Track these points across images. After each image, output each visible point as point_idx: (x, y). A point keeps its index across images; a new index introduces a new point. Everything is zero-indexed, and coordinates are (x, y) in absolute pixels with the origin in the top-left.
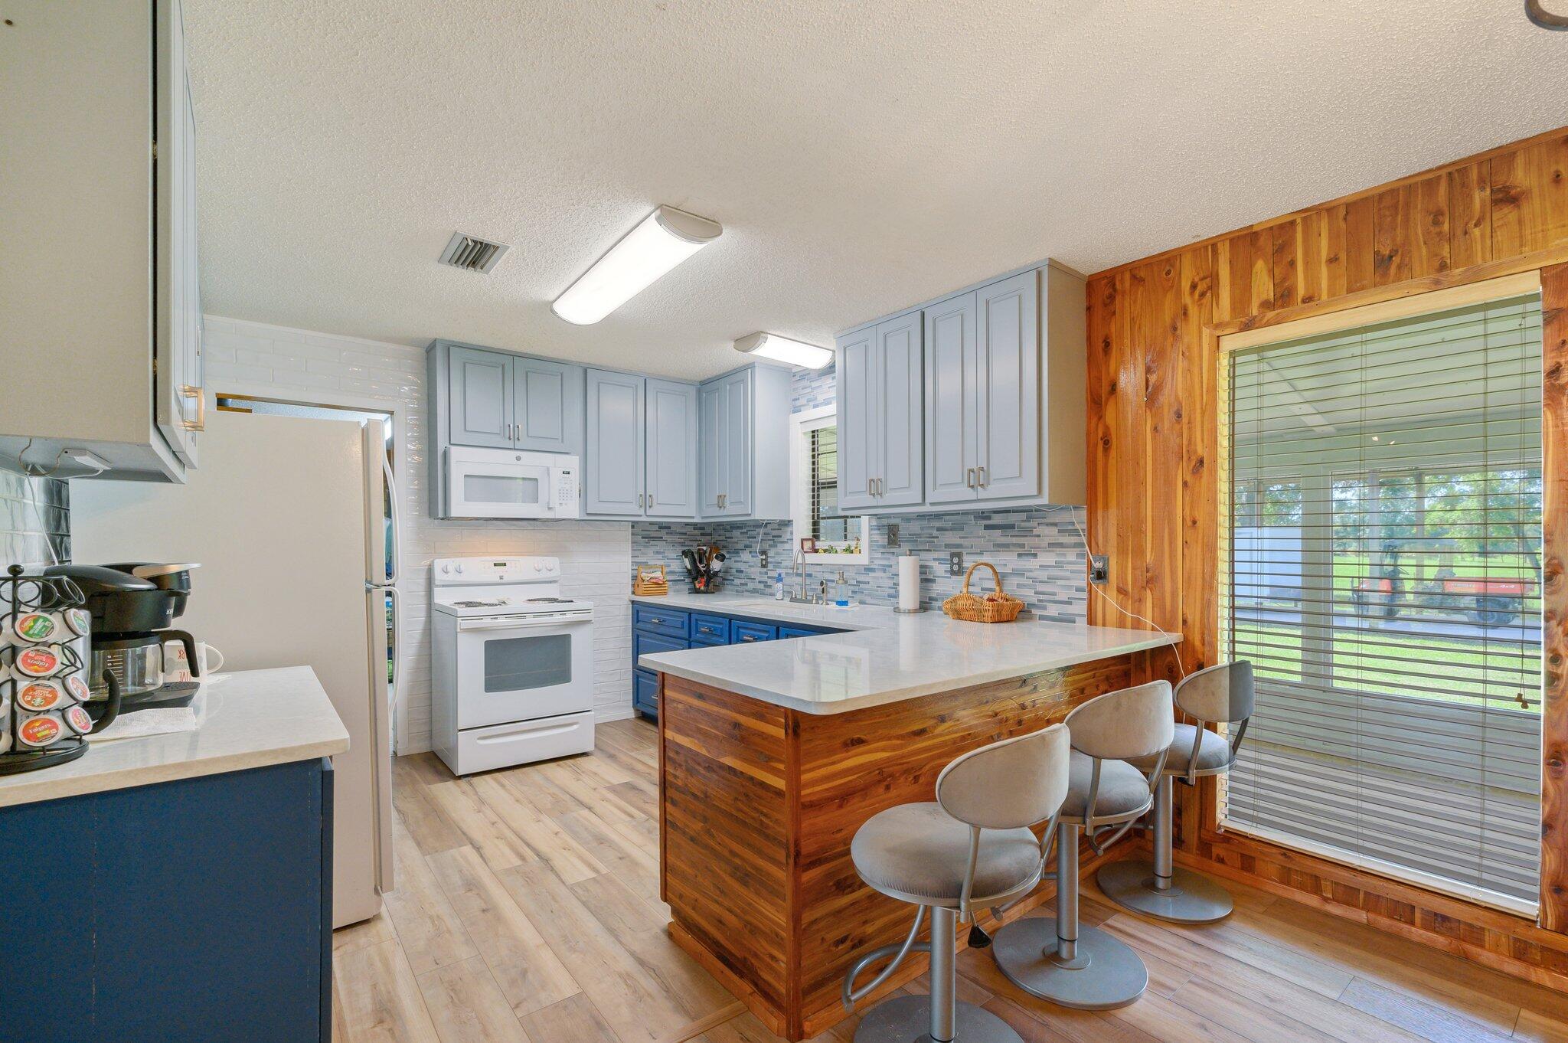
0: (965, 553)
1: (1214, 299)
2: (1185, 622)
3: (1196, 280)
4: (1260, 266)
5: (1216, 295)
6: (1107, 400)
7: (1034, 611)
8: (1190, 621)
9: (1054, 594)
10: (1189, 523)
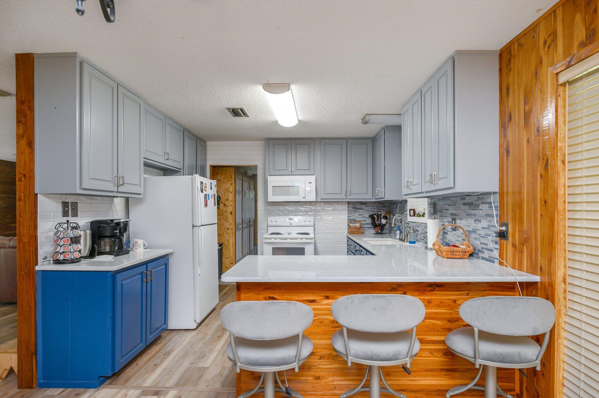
0: (457, 218)
1: (555, 49)
2: (541, 268)
3: (546, 38)
4: (578, 18)
5: (556, 45)
6: (508, 124)
7: (481, 255)
8: (543, 268)
9: (487, 245)
10: (543, 203)
